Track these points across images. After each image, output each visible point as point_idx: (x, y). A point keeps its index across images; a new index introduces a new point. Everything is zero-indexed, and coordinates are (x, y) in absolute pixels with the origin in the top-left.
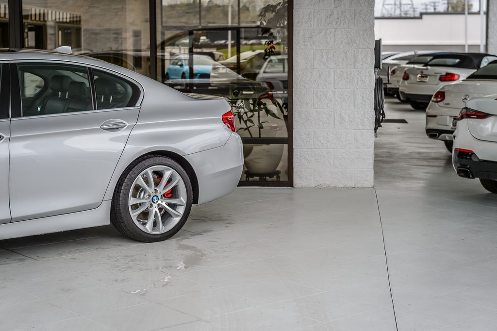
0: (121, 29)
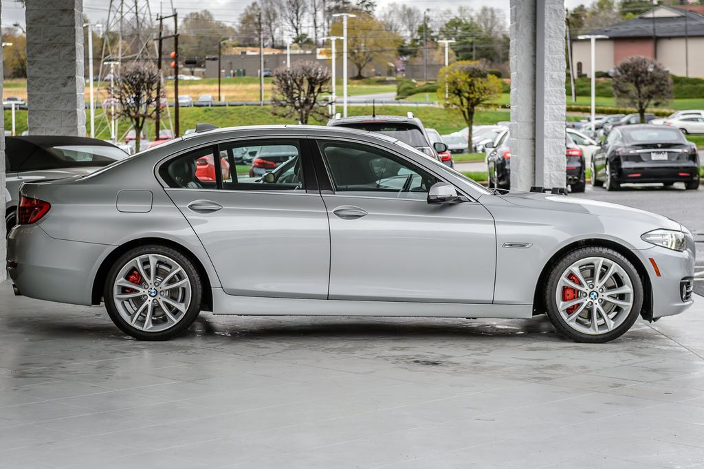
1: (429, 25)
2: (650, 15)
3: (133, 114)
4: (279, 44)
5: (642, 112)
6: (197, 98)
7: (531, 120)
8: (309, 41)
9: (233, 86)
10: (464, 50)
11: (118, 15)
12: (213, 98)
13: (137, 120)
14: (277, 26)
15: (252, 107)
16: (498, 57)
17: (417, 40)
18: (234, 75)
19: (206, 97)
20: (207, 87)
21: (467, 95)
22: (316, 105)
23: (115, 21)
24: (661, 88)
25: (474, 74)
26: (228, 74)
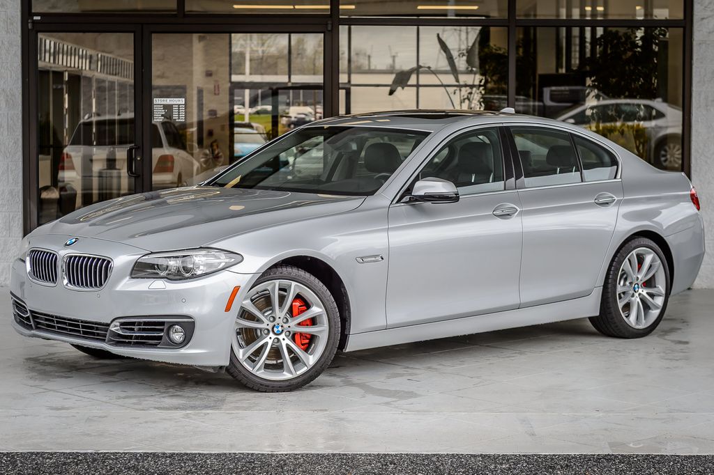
0: (185, 86)
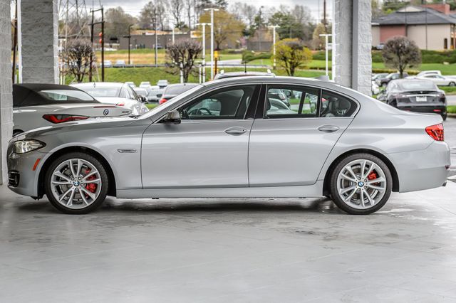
1: (262, 17)
2: (403, 11)
3: (76, 72)
4: (166, 28)
5: (401, 71)
6: (115, 62)
7: (349, 75)
8: (185, 26)
9: (137, 55)
10: (284, 32)
11: (65, 10)
12: (125, 62)
13: (79, 76)
14: (165, 17)
15: (150, 68)
16: (306, 37)
17: (254, 26)
18: (138, 48)
19: (121, 62)
20: (121, 55)
21: (290, 60)
22: (193, 67)
23: (63, 13)
24: (414, 56)
25: (295, 47)
26: (134, 47)
